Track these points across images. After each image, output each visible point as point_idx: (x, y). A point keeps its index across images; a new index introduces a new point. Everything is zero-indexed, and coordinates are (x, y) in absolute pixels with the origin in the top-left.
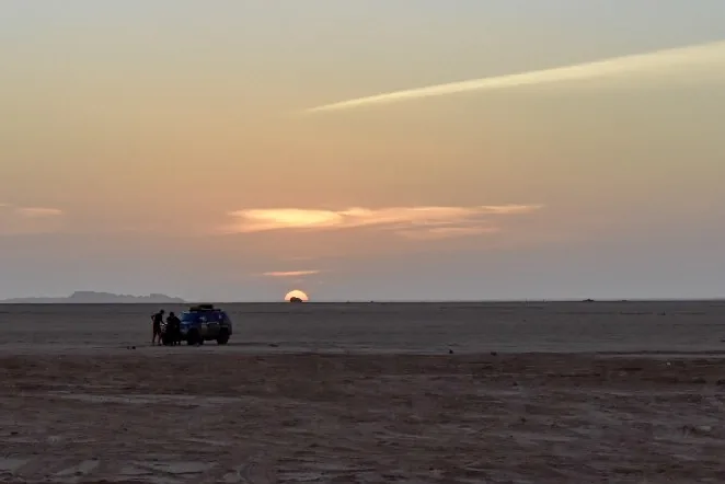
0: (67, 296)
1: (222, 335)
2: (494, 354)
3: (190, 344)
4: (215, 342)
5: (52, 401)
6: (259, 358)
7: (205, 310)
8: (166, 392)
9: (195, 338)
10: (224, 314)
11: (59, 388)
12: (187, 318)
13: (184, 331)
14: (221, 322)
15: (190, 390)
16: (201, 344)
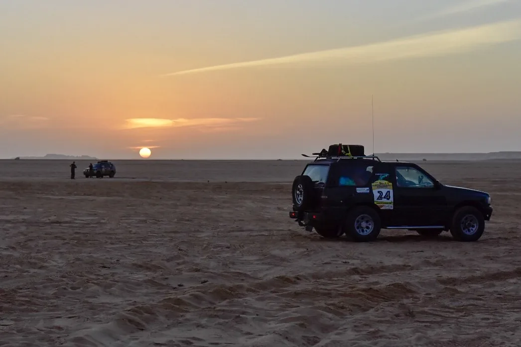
0: (43, 156)
1: (111, 174)
2: (226, 182)
3: (97, 177)
4: (108, 176)
5: (38, 198)
6: (126, 183)
7: (104, 163)
8: (85, 195)
9: (100, 175)
10: (112, 165)
11: (42, 193)
12: (97, 166)
13: (95, 172)
14: (111, 168)
15: (94, 194)
16: (102, 177)
